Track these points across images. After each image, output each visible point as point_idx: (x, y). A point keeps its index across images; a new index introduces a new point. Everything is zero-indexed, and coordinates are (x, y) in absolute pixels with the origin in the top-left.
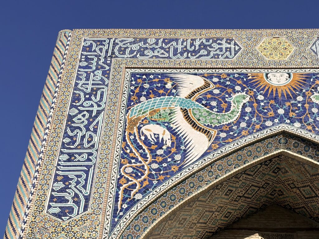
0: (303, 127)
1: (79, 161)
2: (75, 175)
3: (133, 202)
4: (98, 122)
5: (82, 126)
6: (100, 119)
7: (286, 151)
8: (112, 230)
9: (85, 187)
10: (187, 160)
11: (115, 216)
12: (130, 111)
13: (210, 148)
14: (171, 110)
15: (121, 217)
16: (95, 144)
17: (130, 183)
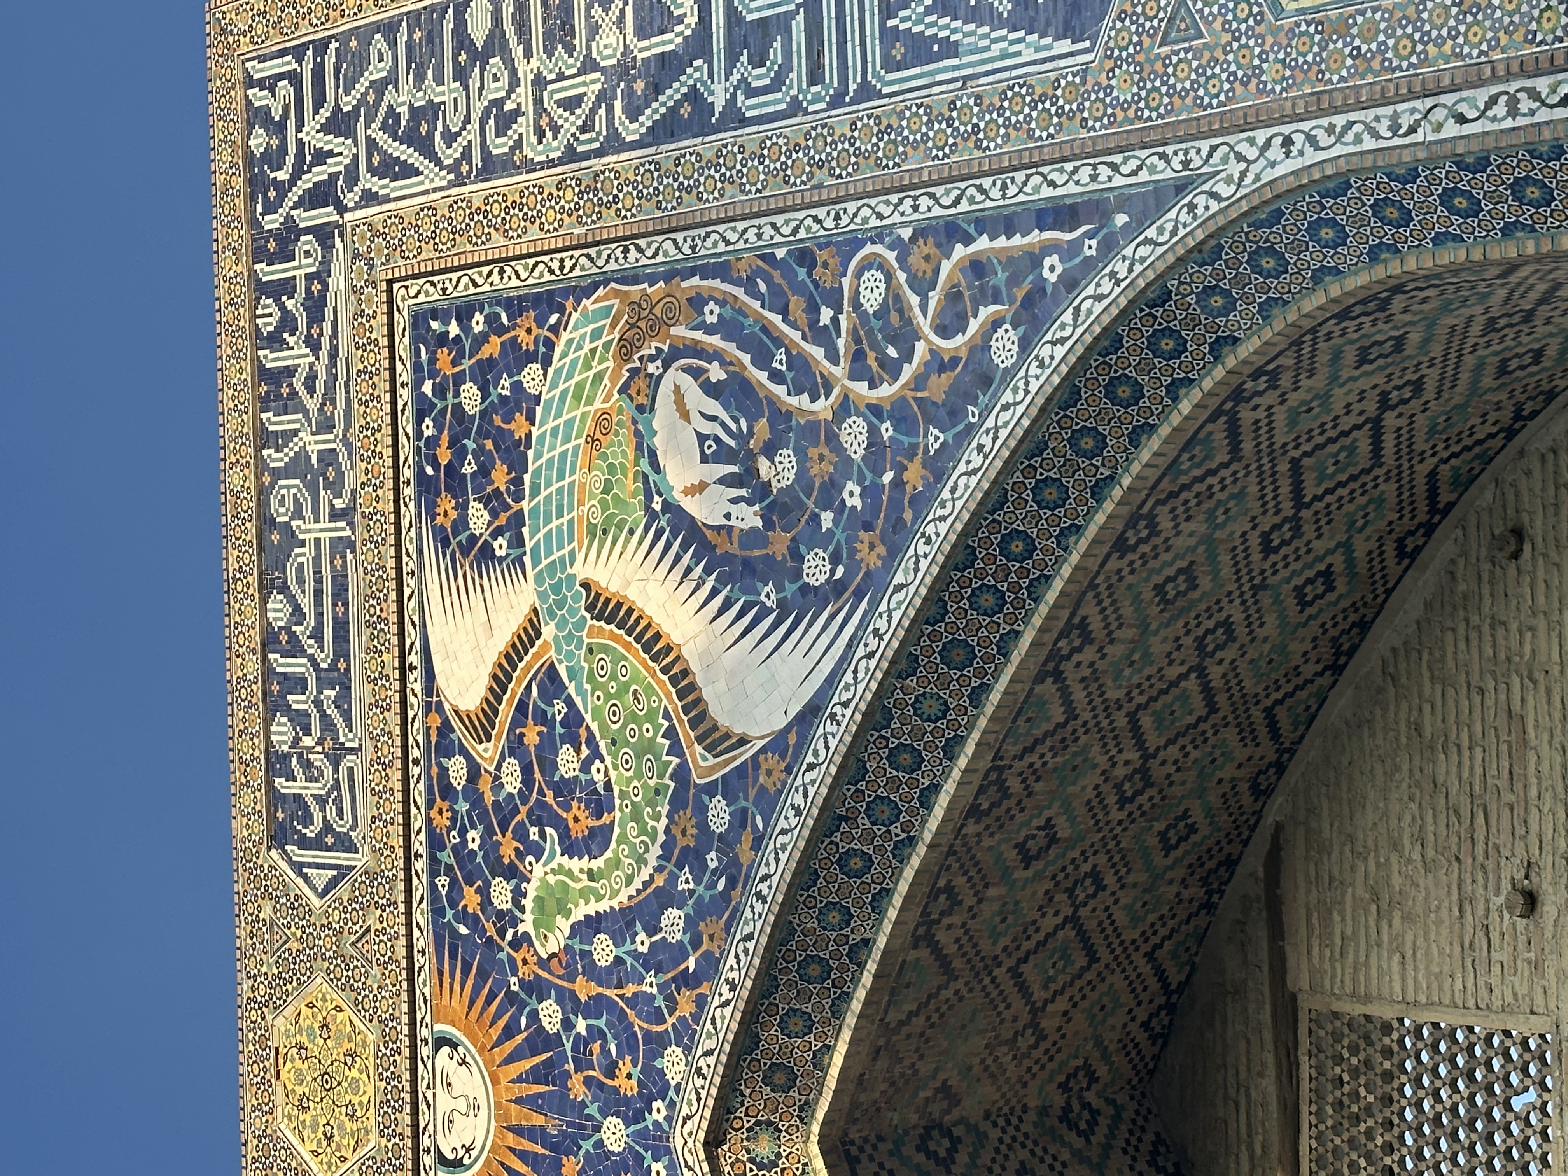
0: (686, 1040)
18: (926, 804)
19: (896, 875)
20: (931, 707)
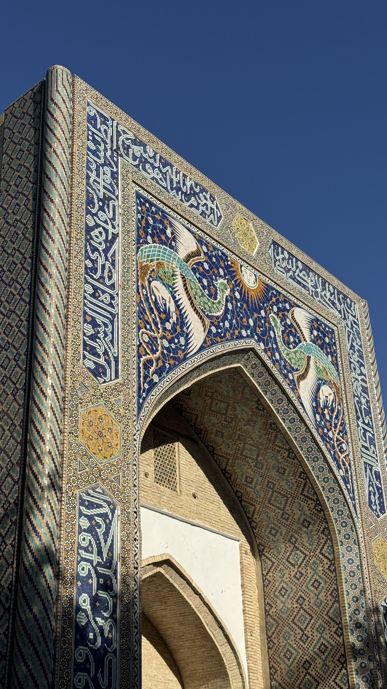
0: (265, 351)
1: (102, 301)
2: (102, 321)
3: (152, 385)
4: (114, 252)
5: (101, 249)
6: (116, 247)
7: (242, 367)
8: (139, 413)
9: (112, 342)
10: (190, 348)
11: (139, 396)
12: (140, 252)
13: (205, 342)
14: (173, 271)
15: (144, 399)
16: (114, 283)
17: (148, 356)
18: (283, 419)
19: (274, 407)
20: (298, 430)
